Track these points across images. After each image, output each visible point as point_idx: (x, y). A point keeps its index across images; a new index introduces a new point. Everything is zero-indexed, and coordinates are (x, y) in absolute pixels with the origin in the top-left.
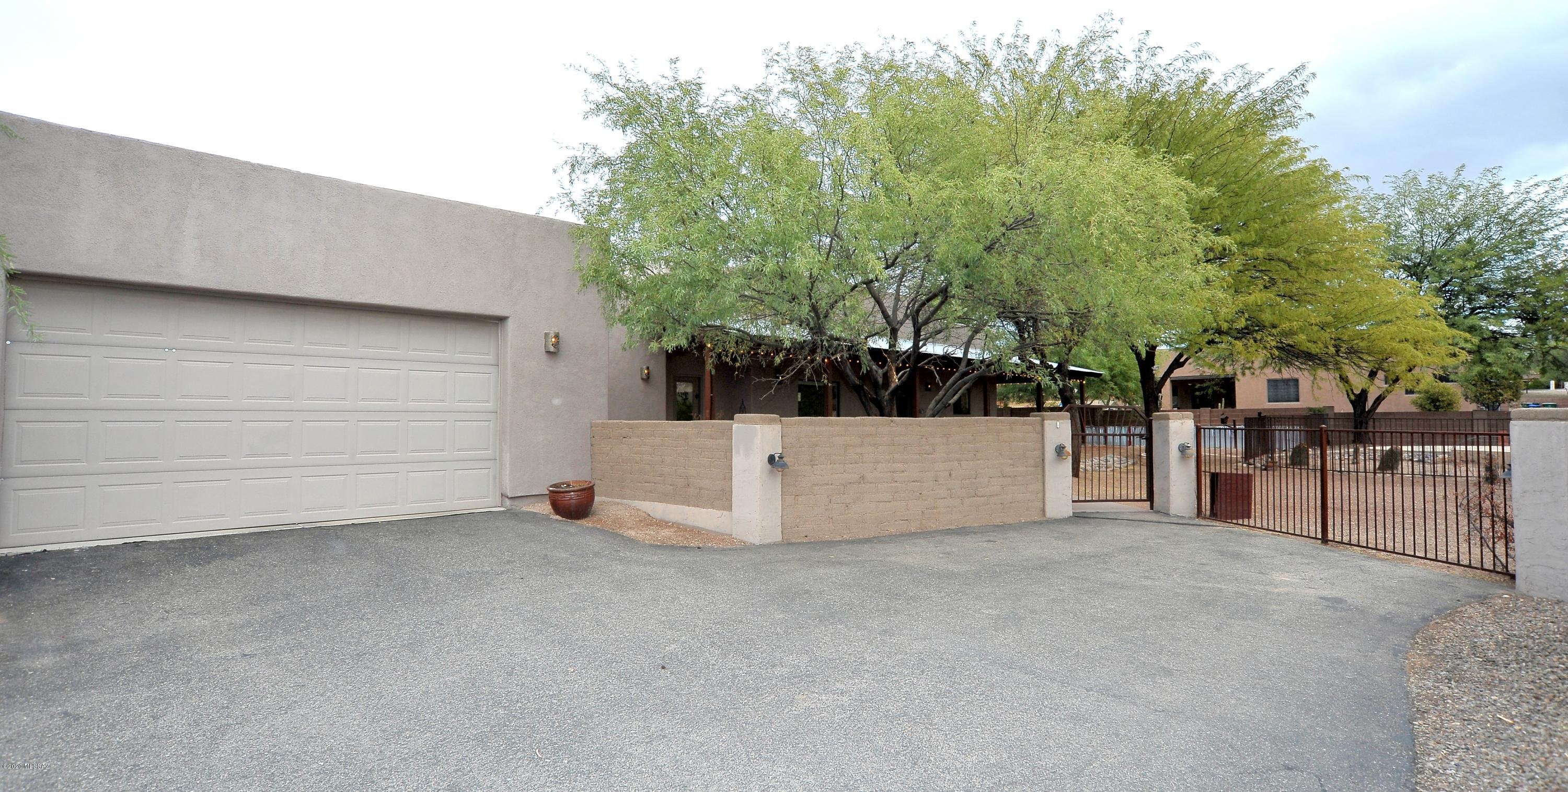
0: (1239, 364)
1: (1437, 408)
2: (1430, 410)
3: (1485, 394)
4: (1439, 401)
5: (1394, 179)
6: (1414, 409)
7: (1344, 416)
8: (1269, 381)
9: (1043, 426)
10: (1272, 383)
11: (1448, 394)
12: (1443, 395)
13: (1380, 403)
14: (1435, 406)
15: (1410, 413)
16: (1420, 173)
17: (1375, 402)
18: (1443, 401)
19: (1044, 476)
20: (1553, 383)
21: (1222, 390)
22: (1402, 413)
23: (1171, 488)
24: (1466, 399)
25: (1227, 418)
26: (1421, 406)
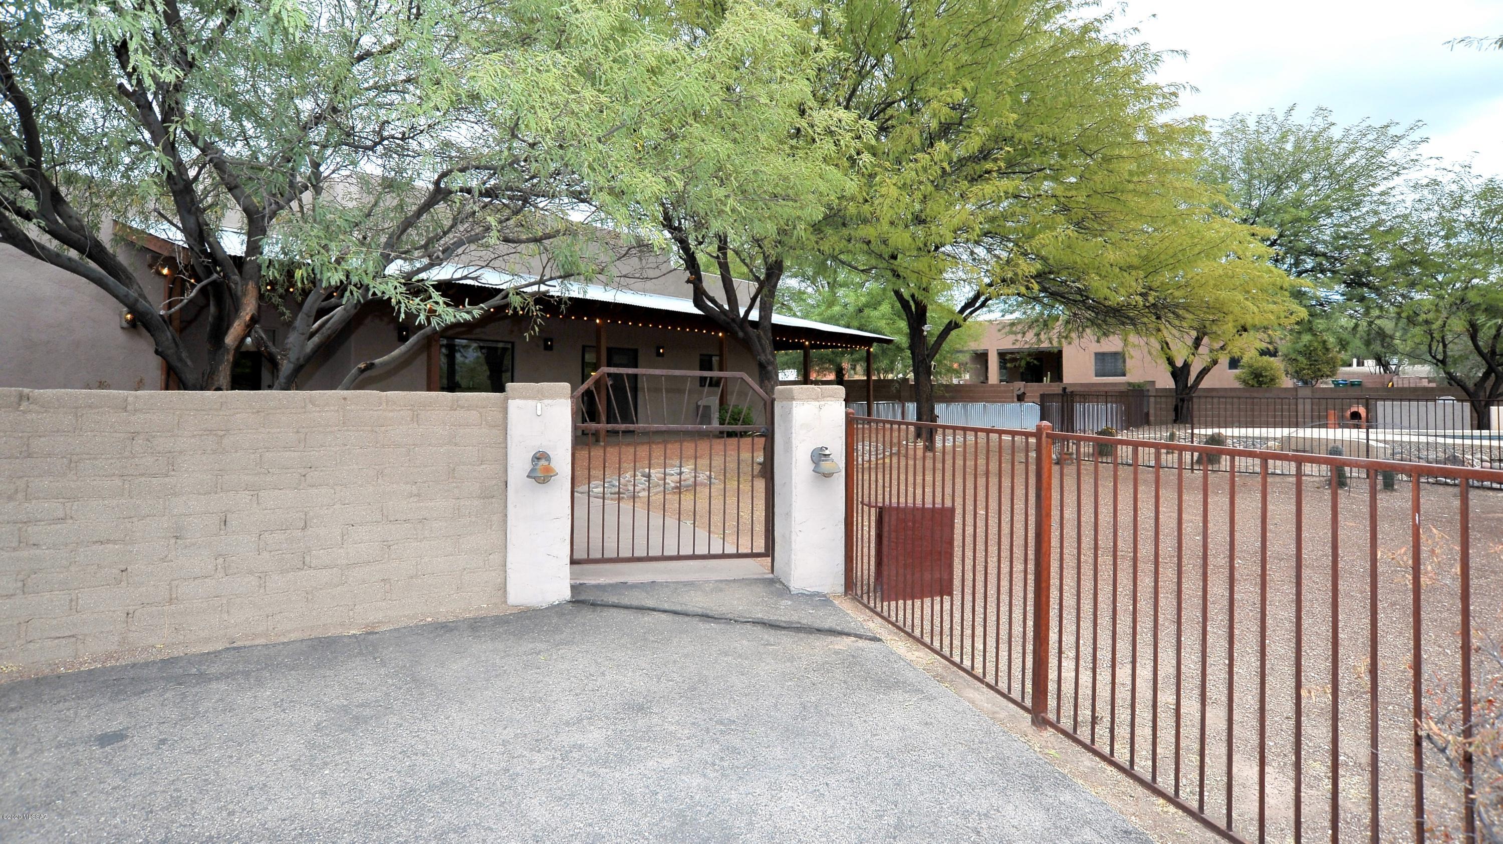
0: (1055, 331)
1: (1260, 384)
2: (1253, 386)
3: (1304, 369)
4: (1262, 376)
5: (1220, 123)
6: (1237, 385)
7: (1164, 393)
8: (1096, 354)
9: (505, 410)
10: (1101, 357)
11: (1271, 369)
12: (1266, 370)
13: (1203, 378)
14: (1258, 381)
15: (1231, 389)
16: (1248, 117)
17: (1197, 377)
18: (1266, 376)
19: (505, 521)
20: (1355, 361)
21: (1035, 362)
22: (1226, 389)
23: (793, 537)
24: (1287, 374)
25: (1024, 393)
26: (1244, 381)
